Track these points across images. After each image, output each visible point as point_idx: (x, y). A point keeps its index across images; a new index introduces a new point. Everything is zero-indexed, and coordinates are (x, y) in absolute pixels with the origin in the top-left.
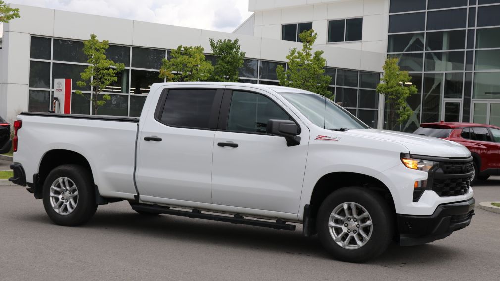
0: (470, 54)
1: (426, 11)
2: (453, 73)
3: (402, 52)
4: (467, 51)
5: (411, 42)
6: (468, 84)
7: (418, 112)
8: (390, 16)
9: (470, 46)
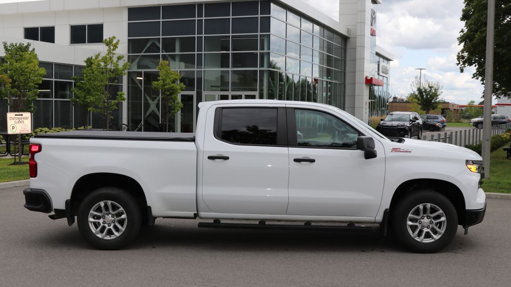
0: (200, 56)
1: (161, 20)
2: (185, 71)
3: (141, 53)
4: (197, 54)
5: (148, 45)
6: (199, 80)
7: (157, 102)
8: (129, 23)
9: (200, 49)
